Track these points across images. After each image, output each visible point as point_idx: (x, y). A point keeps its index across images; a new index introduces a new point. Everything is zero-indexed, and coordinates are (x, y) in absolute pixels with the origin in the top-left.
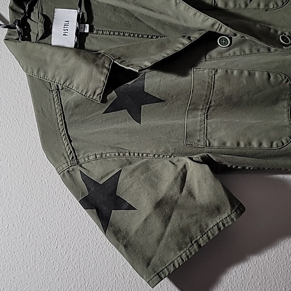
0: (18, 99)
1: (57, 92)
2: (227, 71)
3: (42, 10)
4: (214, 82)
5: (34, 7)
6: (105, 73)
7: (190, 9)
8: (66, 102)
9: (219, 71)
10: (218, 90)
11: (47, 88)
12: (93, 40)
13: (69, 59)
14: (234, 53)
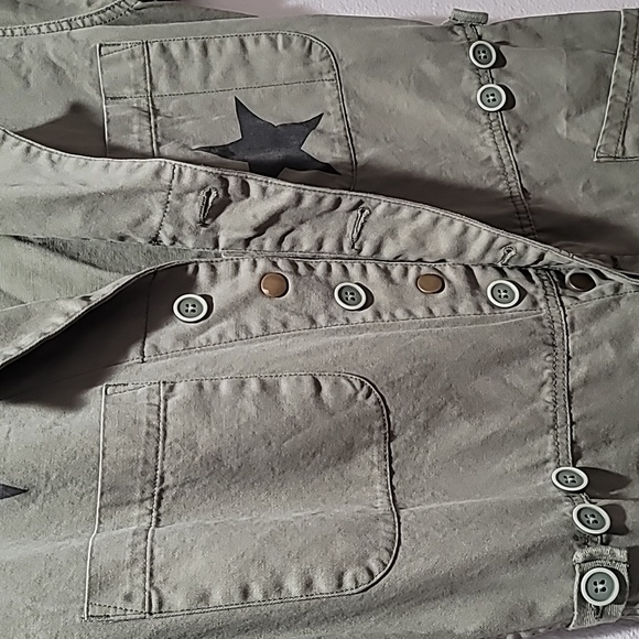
9: (179, 387)
14: (221, 336)
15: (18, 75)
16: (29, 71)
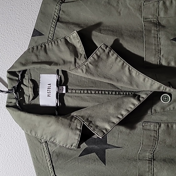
0: (20, 145)
1: (45, 144)
2: (168, 126)
3: (31, 76)
4: (158, 135)
5: (25, 75)
6: (78, 134)
7: (140, 75)
8: (52, 151)
9: (162, 125)
10: (161, 141)
11: (38, 141)
12: (69, 99)
13: (51, 125)
14: (173, 108)
15: (117, 11)
16: (121, 10)
